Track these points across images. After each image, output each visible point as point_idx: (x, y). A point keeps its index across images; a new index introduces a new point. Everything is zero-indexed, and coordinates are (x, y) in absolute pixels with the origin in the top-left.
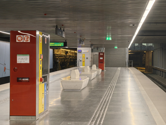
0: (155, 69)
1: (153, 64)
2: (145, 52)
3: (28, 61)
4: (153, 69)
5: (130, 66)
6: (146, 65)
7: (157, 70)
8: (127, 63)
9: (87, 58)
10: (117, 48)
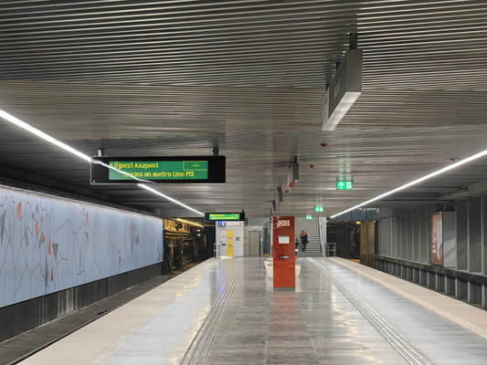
0: (383, 261)
1: (377, 251)
2: (358, 223)
3: (288, 242)
4: (379, 260)
5: (330, 254)
6: (361, 254)
7: (387, 262)
8: (324, 249)
9: (238, 239)
10: (310, 218)
